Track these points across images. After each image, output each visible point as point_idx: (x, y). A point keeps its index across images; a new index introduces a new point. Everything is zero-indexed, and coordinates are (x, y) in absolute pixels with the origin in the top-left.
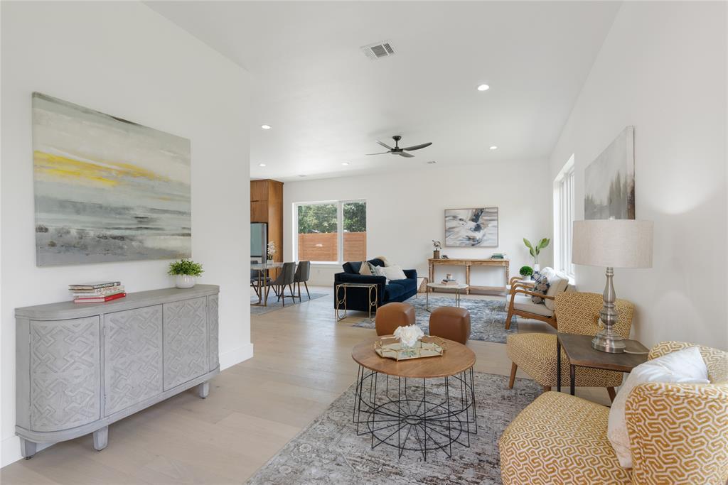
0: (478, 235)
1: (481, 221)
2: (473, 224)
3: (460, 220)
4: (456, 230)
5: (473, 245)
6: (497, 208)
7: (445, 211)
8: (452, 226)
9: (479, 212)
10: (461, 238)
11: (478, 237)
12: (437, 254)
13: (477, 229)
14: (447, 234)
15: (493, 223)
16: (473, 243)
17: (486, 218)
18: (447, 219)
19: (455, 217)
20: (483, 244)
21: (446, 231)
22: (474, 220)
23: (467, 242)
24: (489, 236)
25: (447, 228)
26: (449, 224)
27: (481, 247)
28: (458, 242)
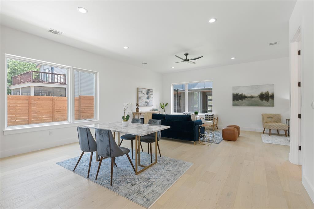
0: (148, 101)
1: (149, 95)
2: (146, 96)
3: (143, 93)
4: (142, 98)
5: (147, 105)
6: (153, 90)
7: (138, 88)
8: (141, 96)
9: (148, 91)
10: (143, 102)
11: (148, 102)
12: (137, 110)
13: (148, 98)
14: (139, 100)
15: (152, 96)
16: (147, 104)
17: (150, 94)
18: (139, 92)
19: (142, 92)
20: (150, 105)
21: (138, 98)
22: (147, 94)
23: (145, 104)
24: (151, 101)
25: (139, 97)
26: (140, 95)
27: (149, 106)
28: (143, 104)
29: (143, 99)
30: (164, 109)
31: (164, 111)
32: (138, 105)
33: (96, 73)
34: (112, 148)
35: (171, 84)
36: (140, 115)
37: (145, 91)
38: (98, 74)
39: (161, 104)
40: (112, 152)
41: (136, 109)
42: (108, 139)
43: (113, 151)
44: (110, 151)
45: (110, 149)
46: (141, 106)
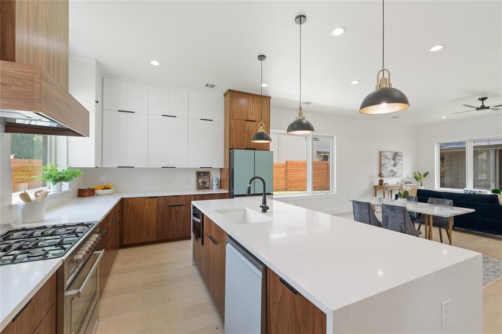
0: (395, 169)
1: (396, 160)
2: (393, 162)
3: (388, 158)
4: (386, 165)
5: (393, 176)
6: (402, 153)
7: (380, 152)
8: (385, 163)
9: (396, 155)
10: (388, 171)
11: (395, 171)
12: (381, 182)
13: (395, 165)
14: (382, 168)
15: (400, 162)
16: (393, 174)
17: (398, 158)
18: (382, 158)
19: (386, 157)
20: (397, 175)
21: (381, 166)
22: (394, 159)
23: (391, 174)
24: (399, 169)
25: (382, 164)
26: (383, 162)
27: (396, 177)
28: (387, 174)
29: (387, 167)
30: (422, 182)
31: (422, 185)
32: (380, 175)
33: (332, 137)
34: (407, 226)
35: (436, 143)
36: (386, 189)
37: (390, 156)
38: (335, 138)
39: (415, 174)
40: (406, 230)
41: (378, 181)
42: (403, 216)
43: (408, 229)
44: (405, 229)
45: (405, 227)
46: (386, 177)
